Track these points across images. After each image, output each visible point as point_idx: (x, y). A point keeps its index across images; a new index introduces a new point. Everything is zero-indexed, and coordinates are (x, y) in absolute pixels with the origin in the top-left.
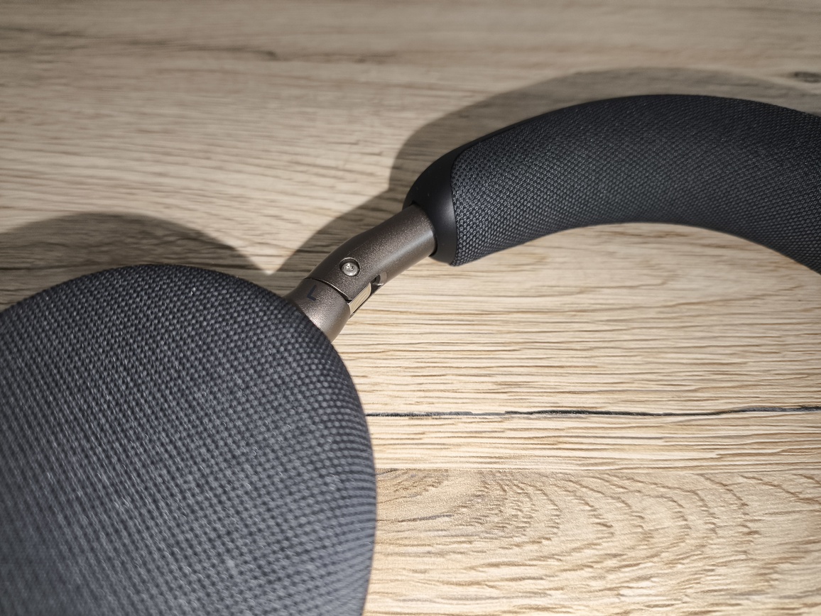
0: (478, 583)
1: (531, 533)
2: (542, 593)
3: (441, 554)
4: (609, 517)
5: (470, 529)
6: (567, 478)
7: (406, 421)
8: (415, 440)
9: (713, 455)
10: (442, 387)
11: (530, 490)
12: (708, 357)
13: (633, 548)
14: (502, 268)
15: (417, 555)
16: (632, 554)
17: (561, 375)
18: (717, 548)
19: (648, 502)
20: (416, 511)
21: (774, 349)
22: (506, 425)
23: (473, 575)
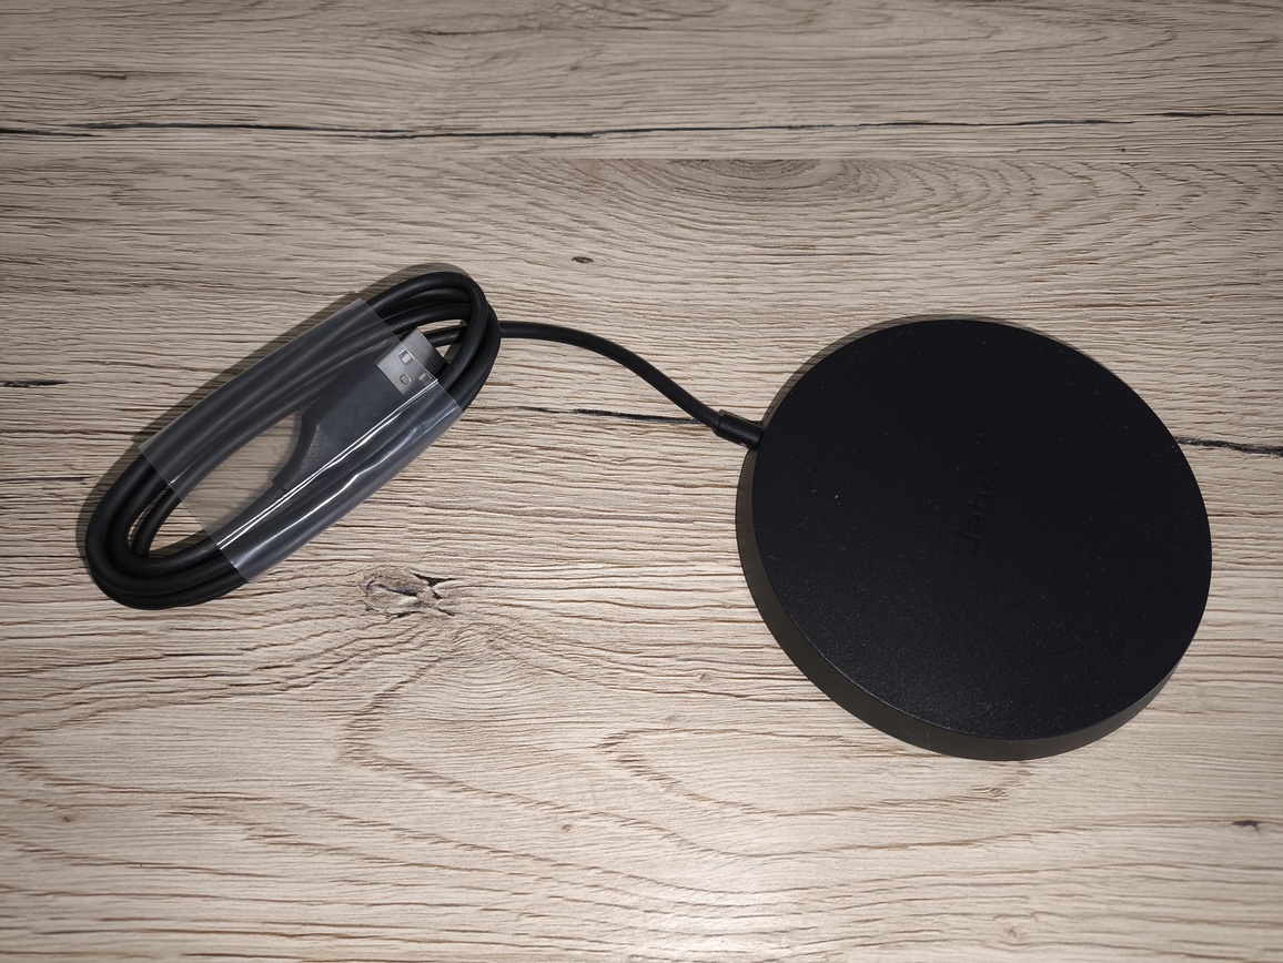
0: (841, 220)
1: (877, 194)
2: (885, 225)
3: (816, 205)
4: (933, 185)
5: (835, 192)
6: (904, 163)
7: (786, 131)
8: (794, 142)
9: (1014, 149)
10: (812, 109)
11: (878, 170)
12: (1016, 87)
13: (949, 201)
14: (857, 26)
15: (799, 206)
16: (947, 205)
17: (903, 100)
18: (1007, 203)
19: (961, 176)
20: (796, 183)
21: (1074, 83)
22: (860, 132)
23: (838, 216)
